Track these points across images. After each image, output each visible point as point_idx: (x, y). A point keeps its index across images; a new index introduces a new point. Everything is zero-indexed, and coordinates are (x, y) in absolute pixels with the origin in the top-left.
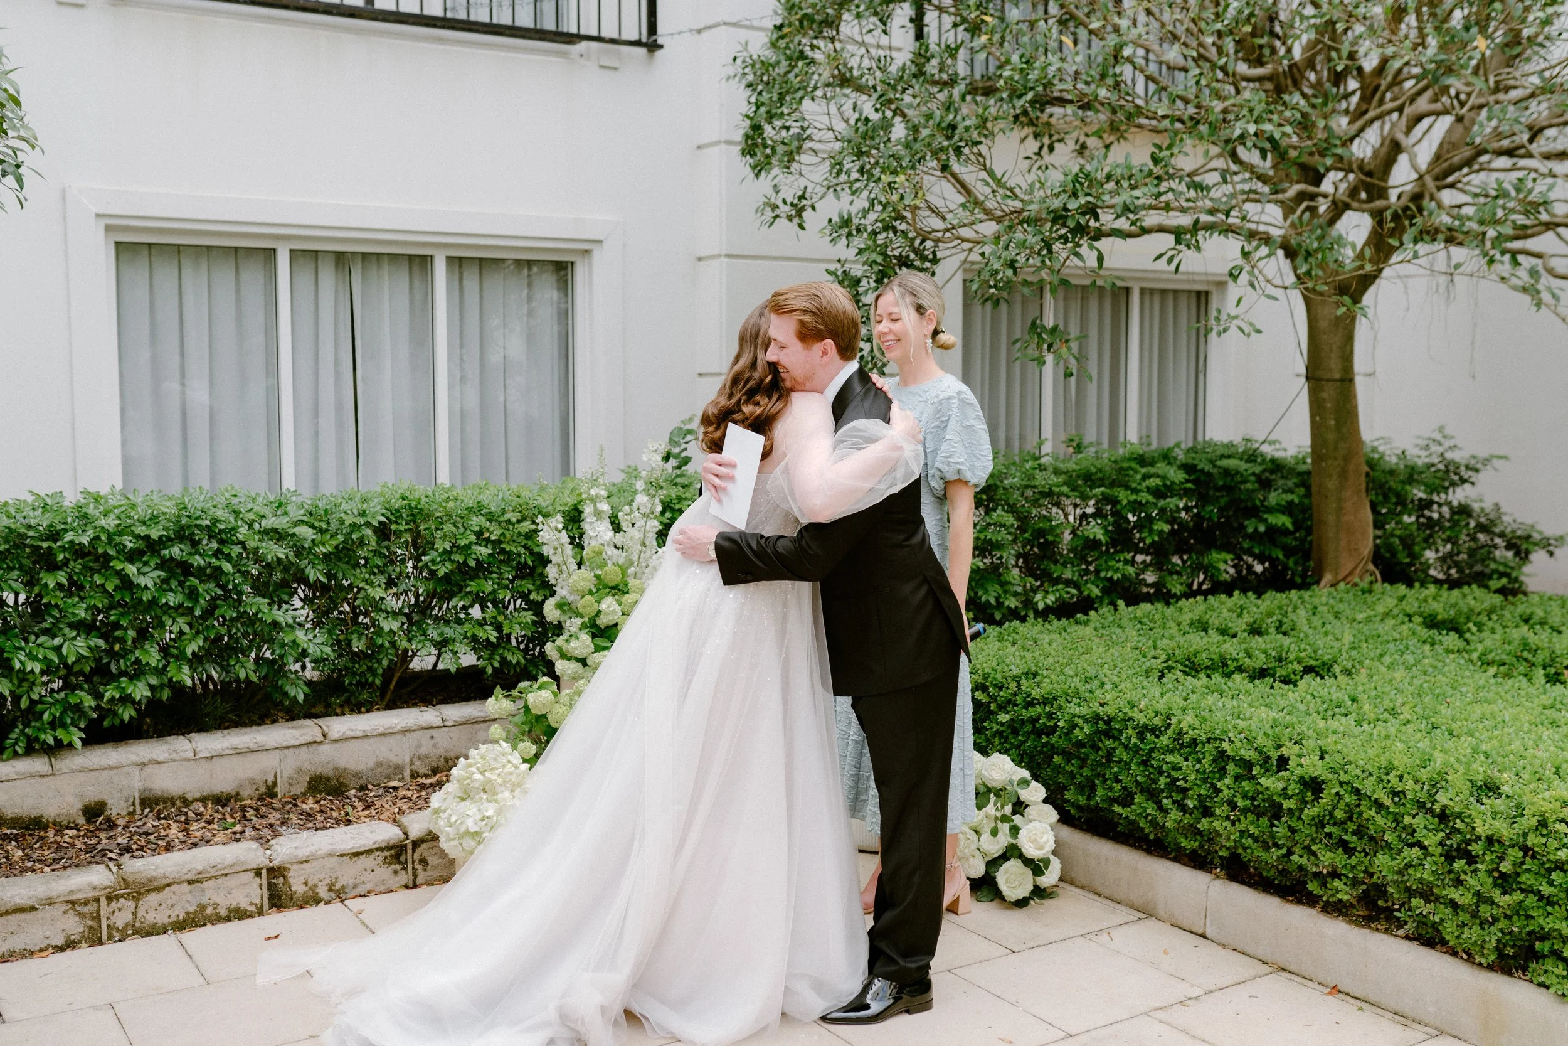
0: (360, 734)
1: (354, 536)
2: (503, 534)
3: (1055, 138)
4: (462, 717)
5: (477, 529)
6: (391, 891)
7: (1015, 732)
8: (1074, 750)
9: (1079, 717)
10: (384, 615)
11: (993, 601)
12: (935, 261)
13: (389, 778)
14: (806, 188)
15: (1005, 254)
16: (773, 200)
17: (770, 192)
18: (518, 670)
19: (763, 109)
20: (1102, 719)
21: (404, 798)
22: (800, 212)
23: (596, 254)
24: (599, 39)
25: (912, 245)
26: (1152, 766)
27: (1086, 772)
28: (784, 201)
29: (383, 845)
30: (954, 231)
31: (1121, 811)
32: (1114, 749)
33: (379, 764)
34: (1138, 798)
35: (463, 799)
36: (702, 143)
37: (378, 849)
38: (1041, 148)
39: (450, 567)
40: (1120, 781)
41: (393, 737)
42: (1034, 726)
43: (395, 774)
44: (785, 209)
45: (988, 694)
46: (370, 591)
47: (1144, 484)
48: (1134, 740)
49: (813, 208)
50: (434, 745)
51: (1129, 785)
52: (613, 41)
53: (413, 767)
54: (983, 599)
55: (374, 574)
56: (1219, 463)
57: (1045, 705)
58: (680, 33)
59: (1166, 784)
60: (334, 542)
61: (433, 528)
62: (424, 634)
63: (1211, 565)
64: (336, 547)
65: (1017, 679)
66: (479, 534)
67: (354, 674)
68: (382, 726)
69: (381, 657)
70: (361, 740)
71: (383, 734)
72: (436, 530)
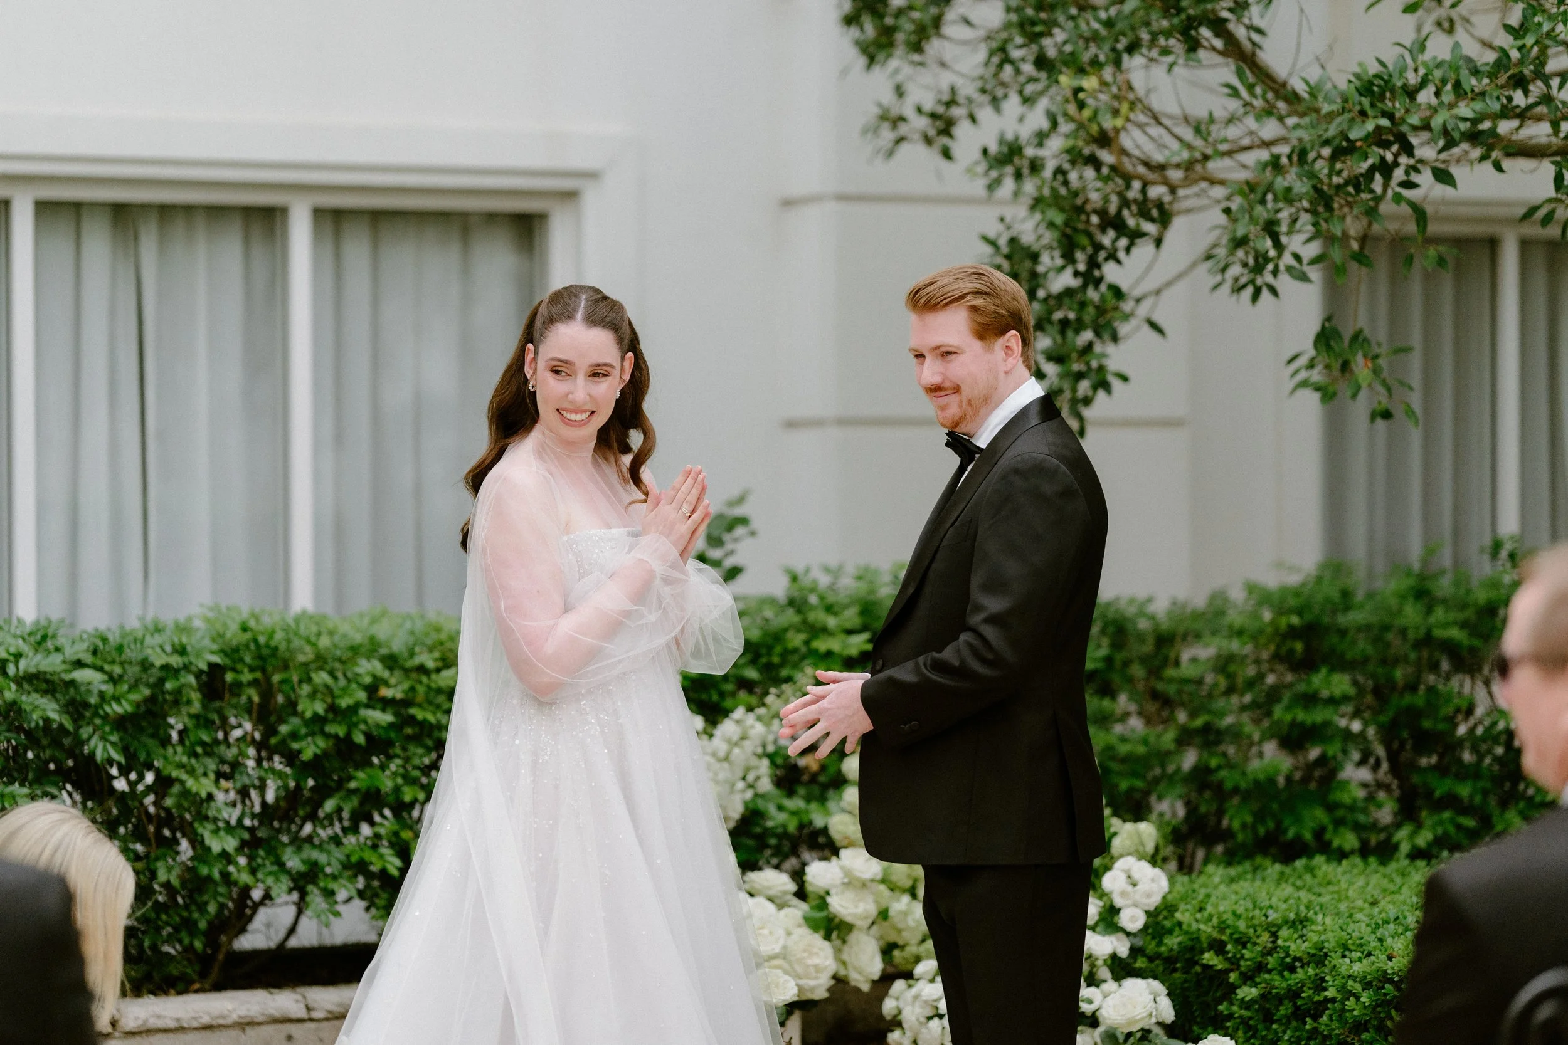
0: (172, 1024)
1: (166, 688)
2: (411, 688)
5: (368, 680)
9: (1356, 980)
11: (1308, 836)
12: (1164, 218)
14: (954, 88)
15: (1259, 210)
16: (894, 112)
17: (887, 97)
22: (946, 127)
23: (590, 197)
28: (919, 110)
30: (1201, 166)
39: (322, 745)
41: (226, 1031)
44: (922, 123)
46: (190, 783)
55: (196, 755)
57: (1310, 966)
60: (135, 697)
61: (295, 679)
62: (278, 862)
64: (138, 705)
65: (1273, 930)
66: (372, 690)
68: (208, 1013)
69: (206, 898)
70: (171, 1035)
71: (208, 1027)
72: (300, 682)
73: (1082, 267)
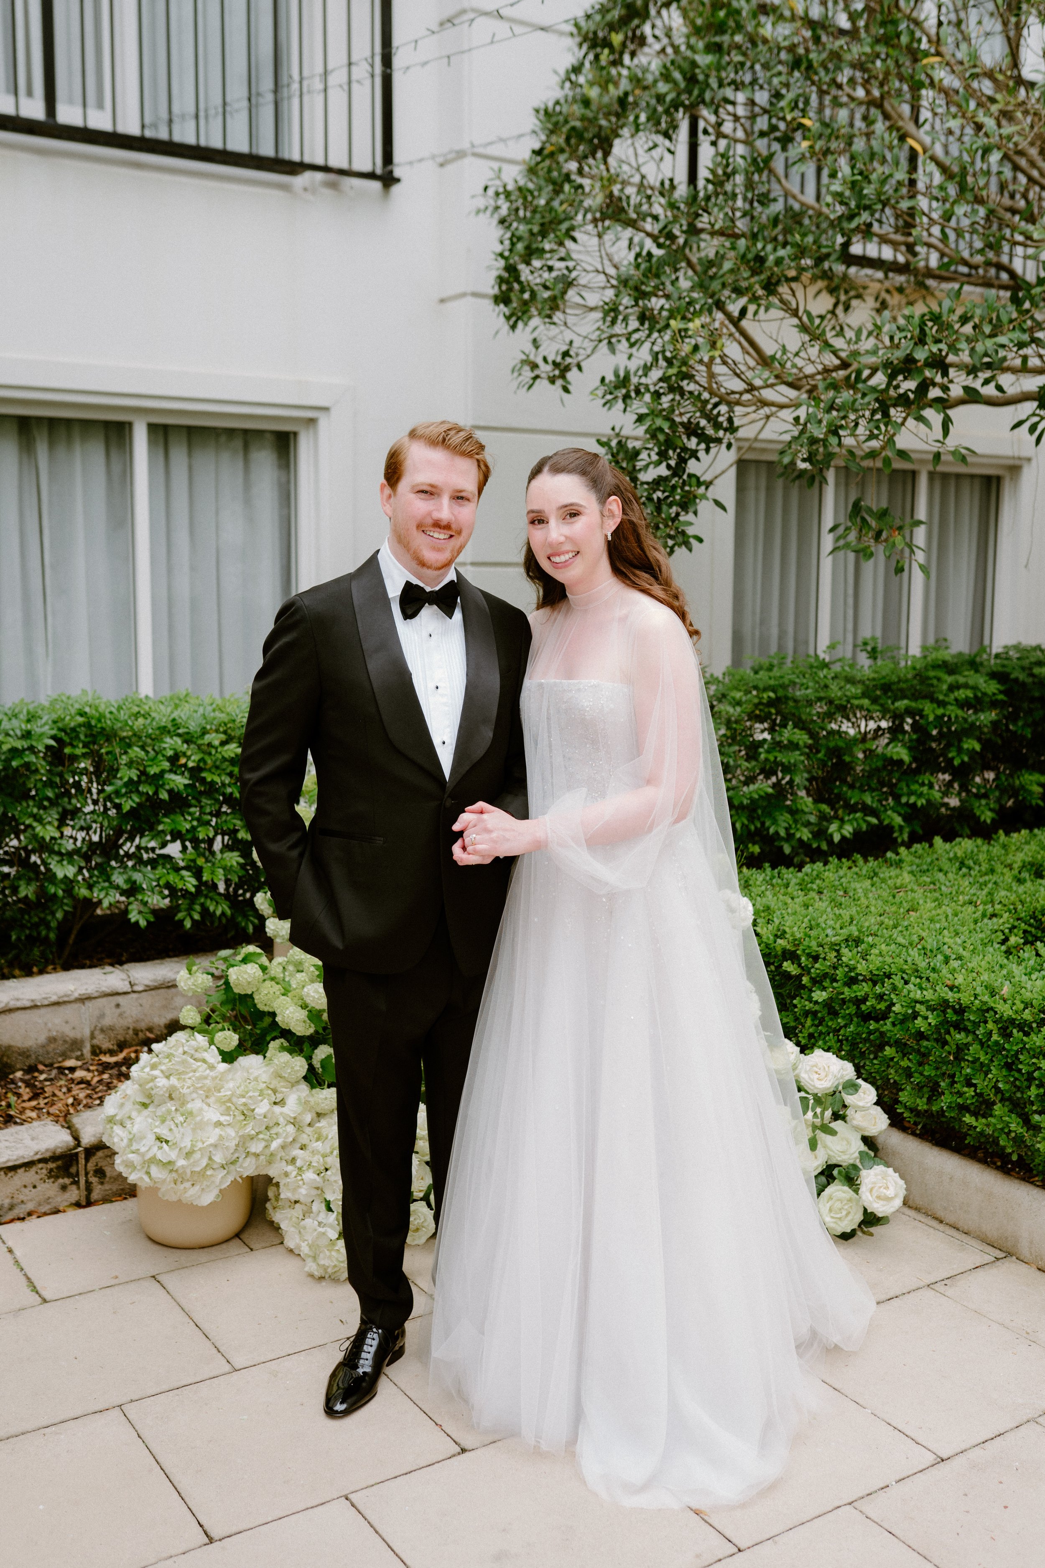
0: (28, 1004)
1: (14, 764)
2: (202, 760)
3: (852, 293)
4: (155, 980)
5: (170, 753)
6: (57, 1212)
7: (834, 1014)
8: (911, 1043)
9: (921, 1003)
10: (57, 858)
11: (782, 833)
12: (731, 428)
13: (65, 1056)
14: (571, 342)
16: (532, 357)
17: (529, 348)
18: (224, 921)
19: (520, 246)
20: (953, 1007)
21: (82, 1081)
22: (564, 372)
23: (324, 422)
24: (325, 169)
25: (702, 410)
26: (1020, 1071)
27: (928, 1071)
28: (545, 360)
29: (48, 1155)
30: (756, 393)
31: (975, 1124)
32: (967, 1045)
33: (52, 1040)
34: (998, 1109)
35: (145, 1105)
36: (444, 295)
37: (40, 1161)
38: (836, 305)
39: (137, 800)
40: (975, 1085)
41: (69, 1006)
42: (858, 1008)
43: (72, 1051)
44: (545, 369)
45: (800, 965)
46: (39, 829)
47: (952, 696)
48: (995, 1037)
49: (579, 368)
50: (121, 1015)
51: (986, 1091)
52: (342, 172)
53: (95, 1042)
54: (772, 831)
55: (45, 808)
56: (1036, 671)
57: (875, 984)
58: (421, 160)
59: (1037, 1095)
61: (118, 751)
62: (108, 879)
63: (1022, 787)
65: (836, 948)
66: (174, 760)
67: (23, 927)
68: (55, 994)
69: (55, 907)
70: (28, 1011)
71: (57, 1004)
72: (121, 754)
73: (673, 463)
